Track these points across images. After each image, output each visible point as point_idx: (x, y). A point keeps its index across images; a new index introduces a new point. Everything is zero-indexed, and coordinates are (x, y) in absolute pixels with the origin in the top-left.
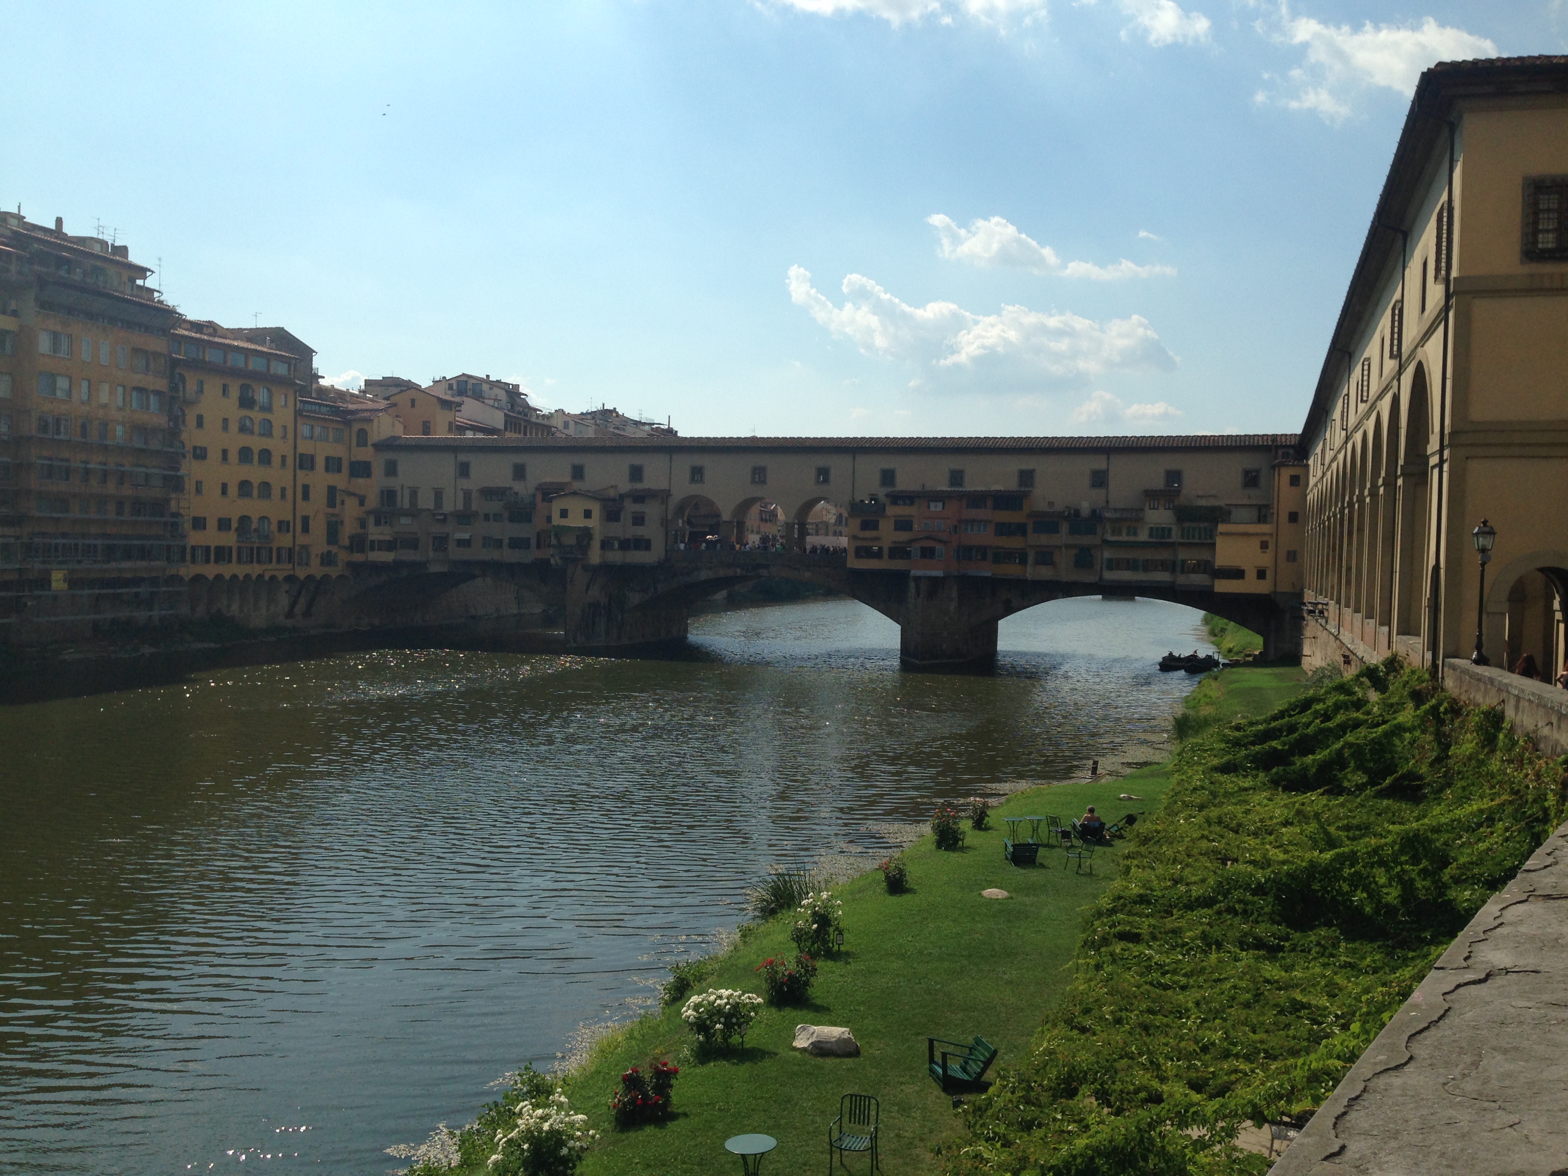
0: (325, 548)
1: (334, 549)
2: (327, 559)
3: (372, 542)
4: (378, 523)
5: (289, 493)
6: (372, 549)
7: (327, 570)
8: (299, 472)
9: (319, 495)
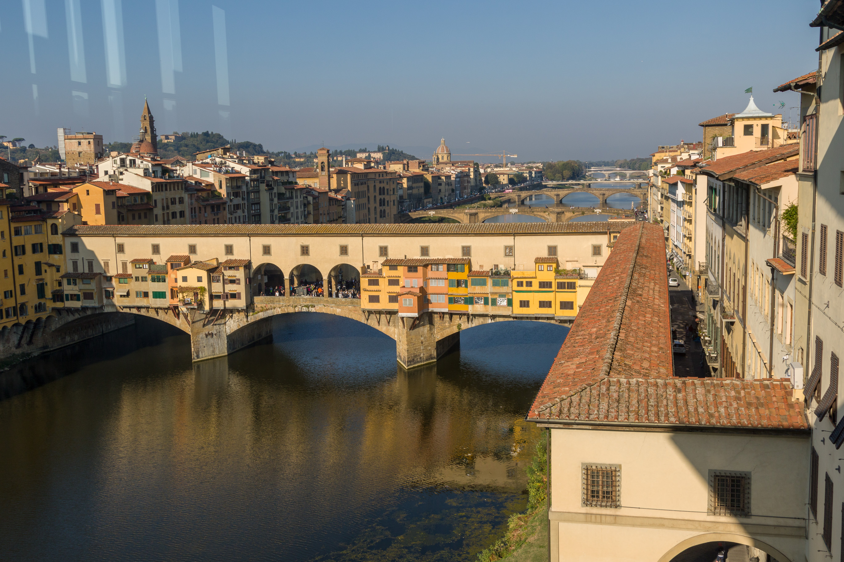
0: (36, 301)
1: (42, 301)
2: (39, 308)
3: (67, 295)
4: (69, 283)
5: (10, 273)
6: (67, 300)
7: (39, 315)
8: (15, 258)
9: (30, 269)
